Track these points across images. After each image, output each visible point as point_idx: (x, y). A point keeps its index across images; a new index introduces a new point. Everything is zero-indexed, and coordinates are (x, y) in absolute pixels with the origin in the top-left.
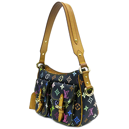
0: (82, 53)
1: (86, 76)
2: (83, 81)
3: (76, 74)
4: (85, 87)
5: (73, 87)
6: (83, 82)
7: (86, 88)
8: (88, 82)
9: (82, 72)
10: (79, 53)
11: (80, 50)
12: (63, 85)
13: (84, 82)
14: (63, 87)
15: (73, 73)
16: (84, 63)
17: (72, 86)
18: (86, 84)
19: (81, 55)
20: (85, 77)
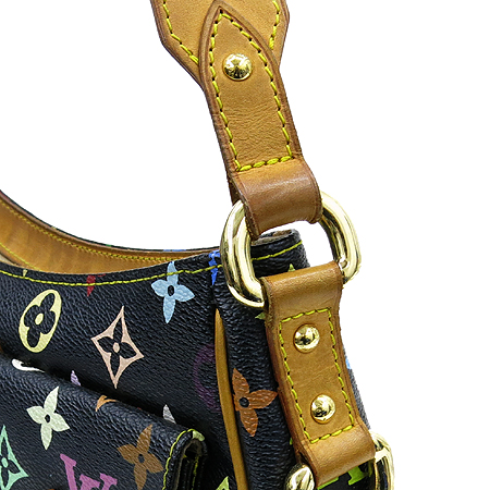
0: (263, 47)
1: (309, 332)
2: (274, 383)
3: (185, 294)
4: (297, 458)
5: (157, 449)
6: (265, 397)
7: (305, 471)
8: (325, 402)
9: (254, 287)
10: (228, 45)
11: (239, 10)
12: (52, 398)
13: (280, 404)
14: (60, 424)
15: (159, 287)
16: (287, 164)
17: (148, 431)
18: (302, 421)
19: (244, 63)
20: (297, 340)
